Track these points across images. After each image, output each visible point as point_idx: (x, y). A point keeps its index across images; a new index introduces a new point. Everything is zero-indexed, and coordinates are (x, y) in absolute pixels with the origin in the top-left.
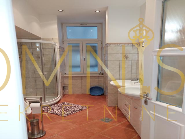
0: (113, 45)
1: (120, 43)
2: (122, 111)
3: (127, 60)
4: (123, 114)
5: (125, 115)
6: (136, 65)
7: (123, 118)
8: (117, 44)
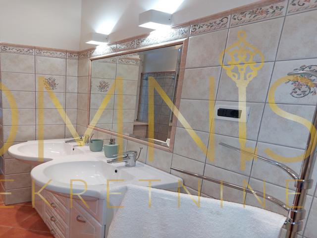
0: (14, 50)
1: (35, 48)
2: (41, 216)
3: (54, 91)
4: (45, 224)
5: (51, 229)
6: (75, 106)
7: (45, 234)
8: (26, 50)
